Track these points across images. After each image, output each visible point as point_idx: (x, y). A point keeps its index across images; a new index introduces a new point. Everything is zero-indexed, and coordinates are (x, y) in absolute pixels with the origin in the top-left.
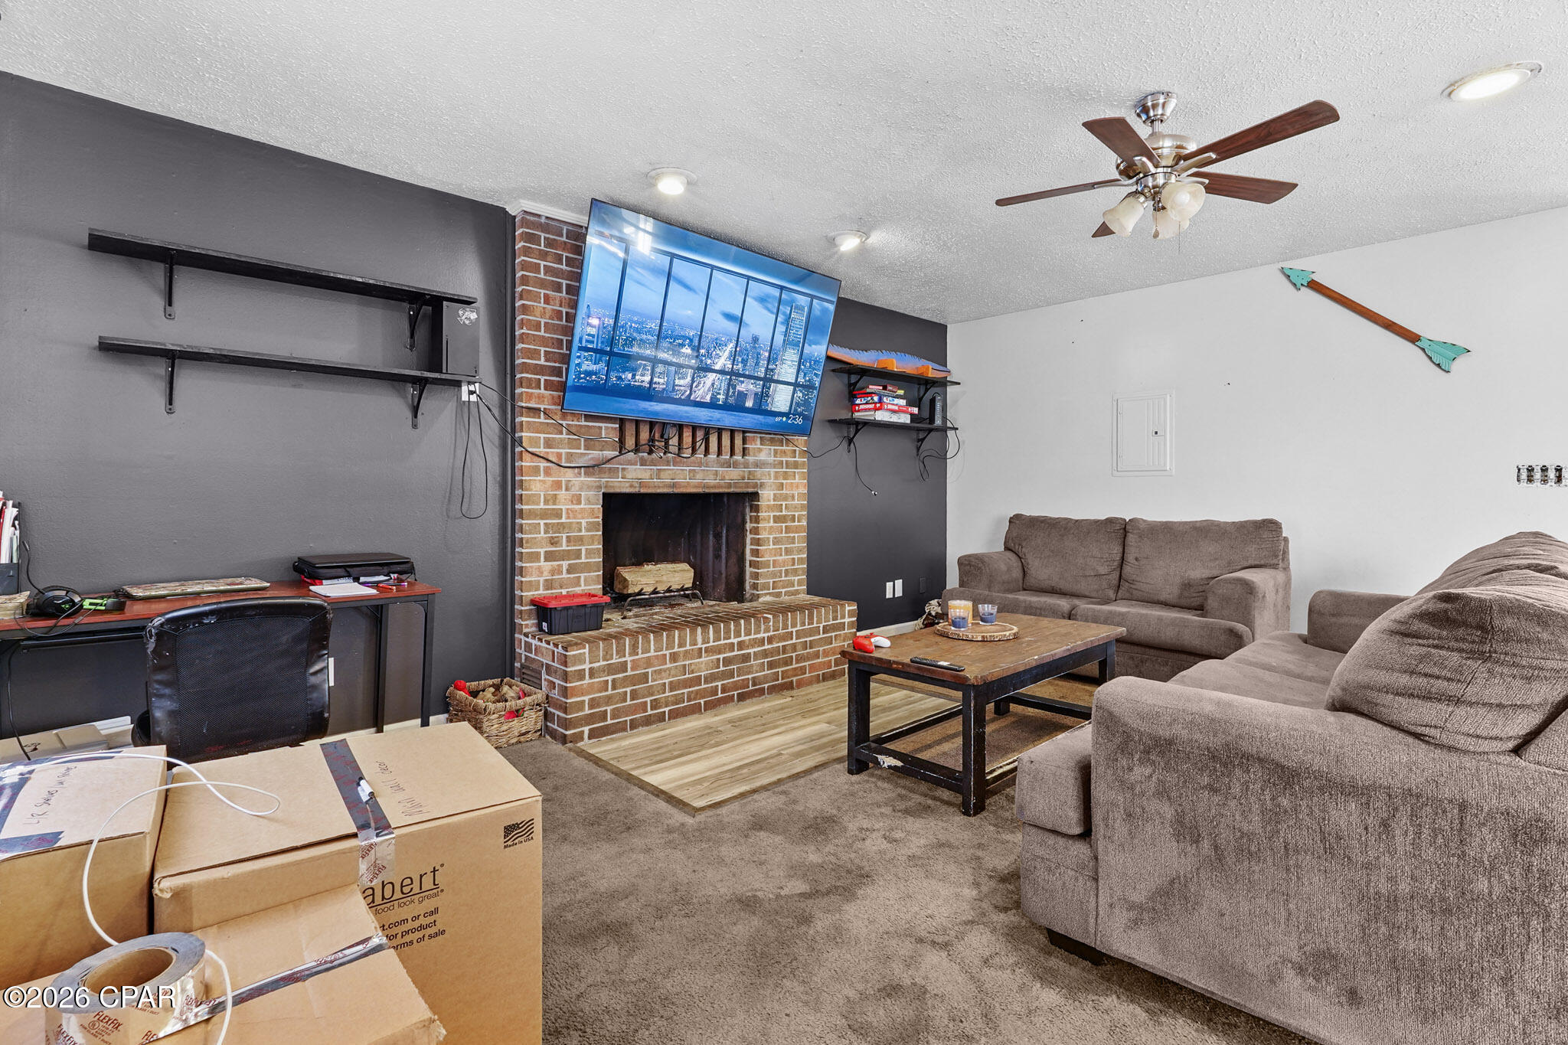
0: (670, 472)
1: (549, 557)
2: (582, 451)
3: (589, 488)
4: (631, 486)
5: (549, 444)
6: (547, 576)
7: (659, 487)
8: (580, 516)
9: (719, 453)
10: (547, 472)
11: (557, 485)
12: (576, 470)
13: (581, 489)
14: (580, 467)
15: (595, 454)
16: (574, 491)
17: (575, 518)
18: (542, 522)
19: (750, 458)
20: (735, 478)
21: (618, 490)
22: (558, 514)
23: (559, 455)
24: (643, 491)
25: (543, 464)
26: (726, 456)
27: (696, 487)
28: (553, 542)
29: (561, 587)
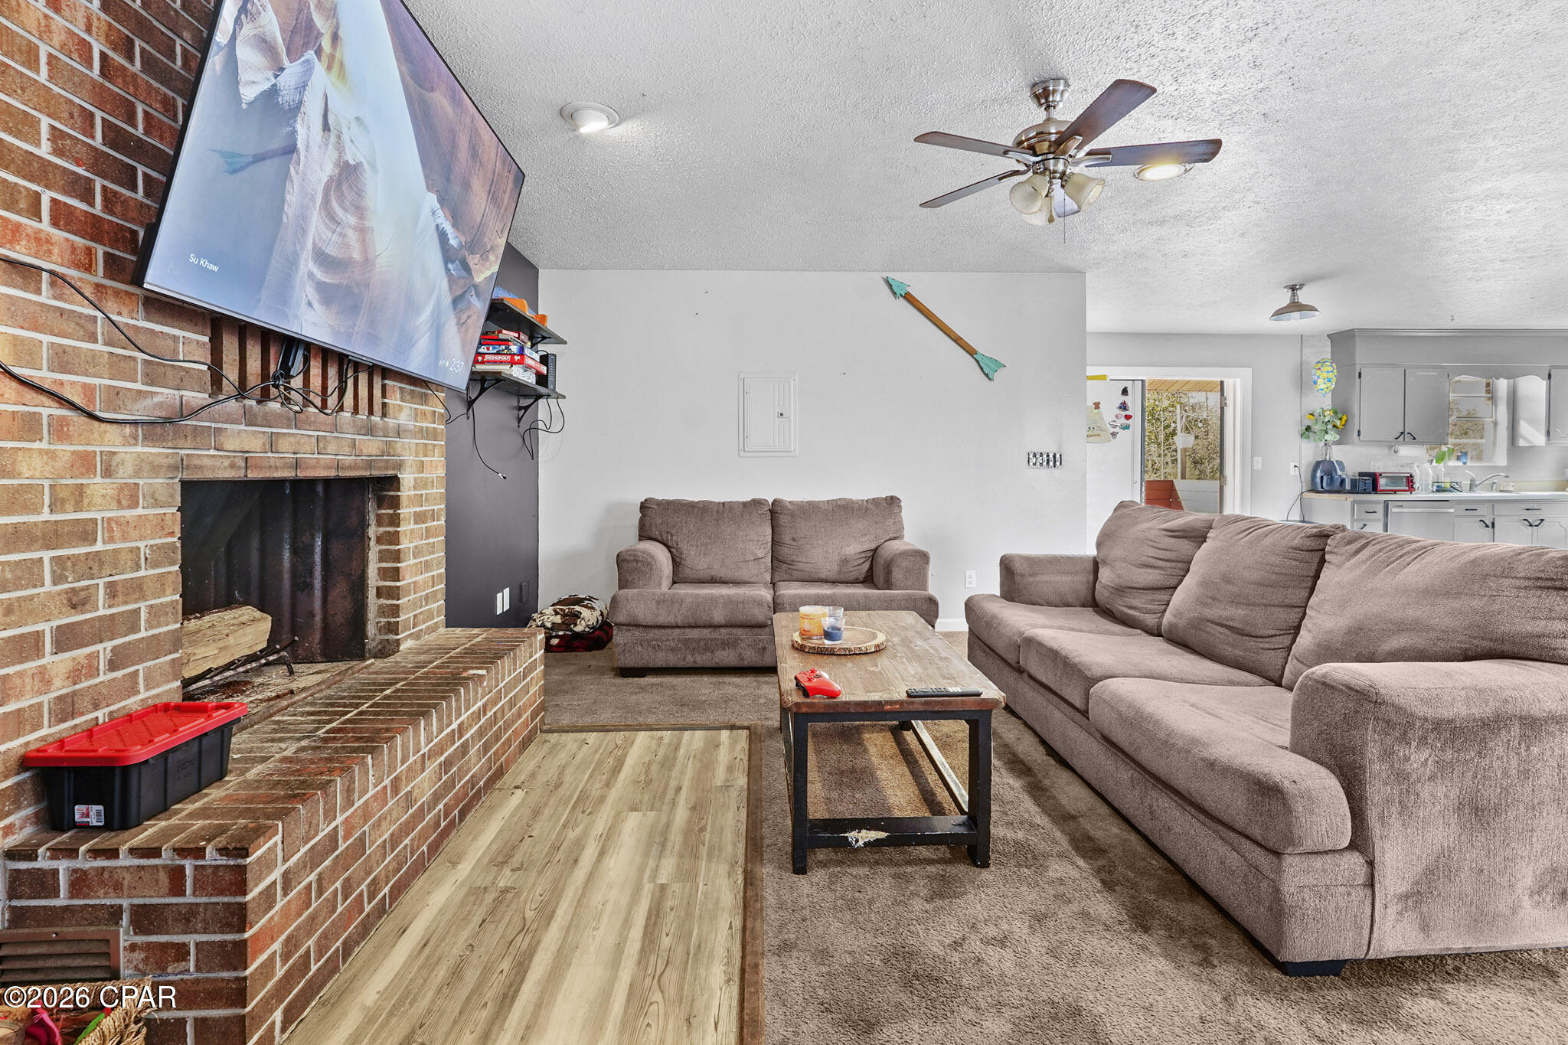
0: (291, 439)
1: (66, 638)
2: (138, 386)
3: (155, 470)
4: (232, 466)
5: (62, 360)
6: (61, 687)
7: (276, 468)
8: (134, 534)
9: (356, 410)
10: (60, 432)
11: (85, 463)
12: (128, 429)
13: (138, 473)
14: (135, 423)
15: (166, 396)
16: (124, 474)
17: (124, 539)
18: (47, 555)
19: (390, 421)
20: (374, 453)
21: (209, 475)
22: (85, 532)
23: (90, 391)
24: (252, 475)
25: (49, 410)
26: (363, 416)
27: (328, 467)
28: (77, 601)
29: (96, 707)
